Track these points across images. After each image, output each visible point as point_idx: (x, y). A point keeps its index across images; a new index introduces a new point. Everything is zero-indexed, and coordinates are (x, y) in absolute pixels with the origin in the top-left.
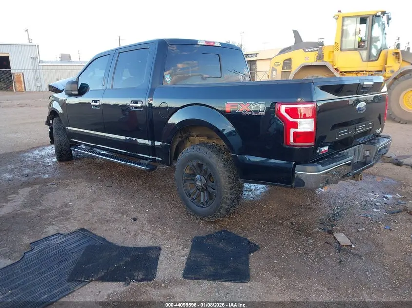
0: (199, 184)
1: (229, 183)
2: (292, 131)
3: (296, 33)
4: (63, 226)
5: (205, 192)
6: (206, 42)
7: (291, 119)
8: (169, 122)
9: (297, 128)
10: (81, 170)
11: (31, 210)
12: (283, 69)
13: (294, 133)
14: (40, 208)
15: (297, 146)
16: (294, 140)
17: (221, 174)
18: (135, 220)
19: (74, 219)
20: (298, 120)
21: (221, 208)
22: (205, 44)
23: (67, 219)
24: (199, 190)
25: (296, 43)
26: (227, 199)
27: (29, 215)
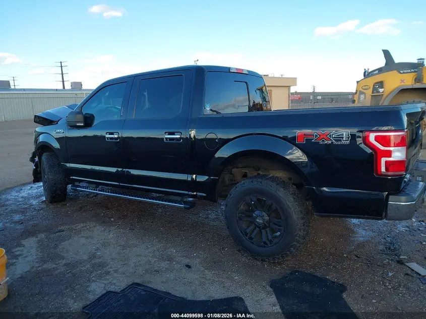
0: (259, 221)
1: (303, 218)
2: (384, 160)
3: (387, 54)
4: (108, 282)
5: (268, 229)
6: (237, 69)
7: (382, 148)
8: (217, 155)
9: (390, 156)
10: (84, 211)
11: (55, 266)
12: (373, 93)
13: (386, 162)
14: (64, 262)
15: (389, 176)
16: (387, 169)
17: (293, 209)
18: (189, 267)
19: (116, 271)
20: (391, 149)
21: (291, 247)
22: (236, 71)
23: (108, 273)
24: (259, 228)
25: (386, 64)
26: (299, 237)
27: (57, 272)
